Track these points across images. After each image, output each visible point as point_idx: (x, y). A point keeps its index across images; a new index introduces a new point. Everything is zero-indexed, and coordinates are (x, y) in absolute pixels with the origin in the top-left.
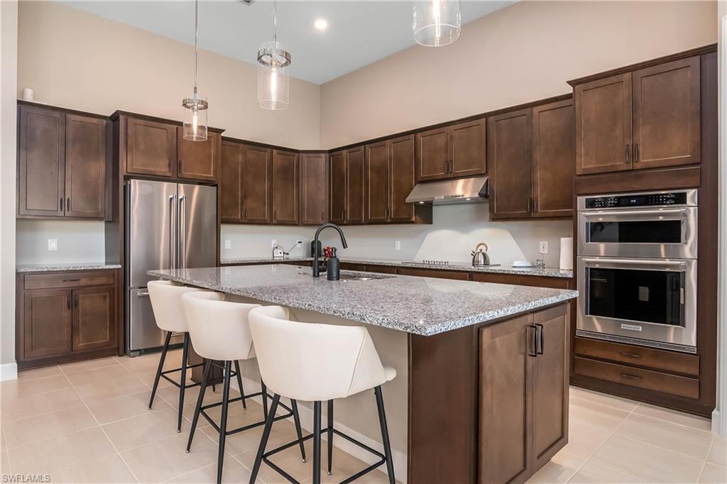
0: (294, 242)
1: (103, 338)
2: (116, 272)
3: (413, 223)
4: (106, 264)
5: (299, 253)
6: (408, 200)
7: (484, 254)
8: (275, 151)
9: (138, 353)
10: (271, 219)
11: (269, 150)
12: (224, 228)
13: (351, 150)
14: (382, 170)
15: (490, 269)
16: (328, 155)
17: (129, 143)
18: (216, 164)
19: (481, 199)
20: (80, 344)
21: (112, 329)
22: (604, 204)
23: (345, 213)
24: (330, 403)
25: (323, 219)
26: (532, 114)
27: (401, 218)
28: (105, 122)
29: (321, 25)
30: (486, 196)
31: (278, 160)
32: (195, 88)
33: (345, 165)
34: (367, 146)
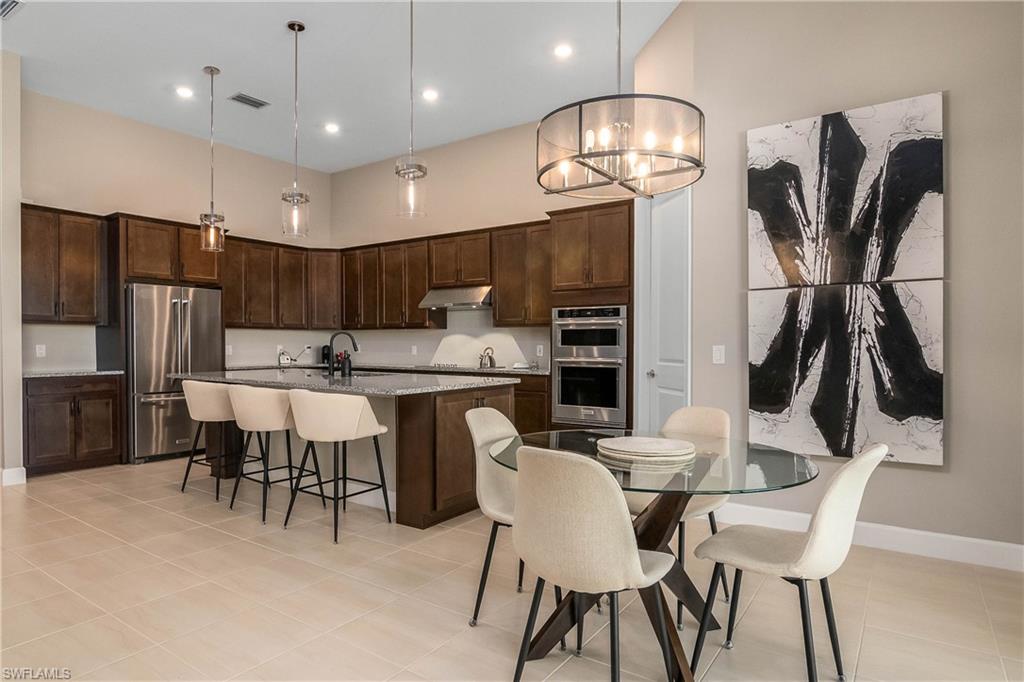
0: (301, 346)
1: (106, 444)
2: (118, 379)
3: (426, 327)
4: (98, 370)
5: (308, 359)
6: (421, 306)
7: (490, 357)
8: (281, 250)
9: (143, 460)
10: (278, 324)
11: (275, 248)
12: (229, 333)
13: (364, 250)
14: (395, 273)
15: (496, 370)
16: (339, 253)
17: (130, 246)
18: (219, 265)
19: (484, 307)
20: (84, 450)
21: (114, 436)
22: (571, 314)
23: (359, 316)
24: (344, 443)
25: (334, 322)
26: (525, 233)
27: (416, 324)
28: (99, 222)
29: (332, 128)
30: (490, 304)
31: (284, 259)
32: (212, 203)
33: (359, 267)
34: (382, 248)
